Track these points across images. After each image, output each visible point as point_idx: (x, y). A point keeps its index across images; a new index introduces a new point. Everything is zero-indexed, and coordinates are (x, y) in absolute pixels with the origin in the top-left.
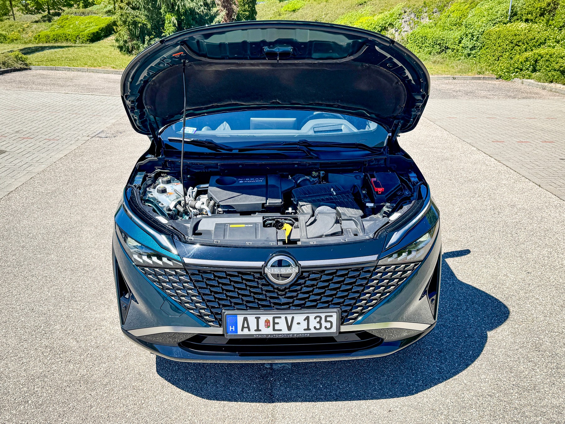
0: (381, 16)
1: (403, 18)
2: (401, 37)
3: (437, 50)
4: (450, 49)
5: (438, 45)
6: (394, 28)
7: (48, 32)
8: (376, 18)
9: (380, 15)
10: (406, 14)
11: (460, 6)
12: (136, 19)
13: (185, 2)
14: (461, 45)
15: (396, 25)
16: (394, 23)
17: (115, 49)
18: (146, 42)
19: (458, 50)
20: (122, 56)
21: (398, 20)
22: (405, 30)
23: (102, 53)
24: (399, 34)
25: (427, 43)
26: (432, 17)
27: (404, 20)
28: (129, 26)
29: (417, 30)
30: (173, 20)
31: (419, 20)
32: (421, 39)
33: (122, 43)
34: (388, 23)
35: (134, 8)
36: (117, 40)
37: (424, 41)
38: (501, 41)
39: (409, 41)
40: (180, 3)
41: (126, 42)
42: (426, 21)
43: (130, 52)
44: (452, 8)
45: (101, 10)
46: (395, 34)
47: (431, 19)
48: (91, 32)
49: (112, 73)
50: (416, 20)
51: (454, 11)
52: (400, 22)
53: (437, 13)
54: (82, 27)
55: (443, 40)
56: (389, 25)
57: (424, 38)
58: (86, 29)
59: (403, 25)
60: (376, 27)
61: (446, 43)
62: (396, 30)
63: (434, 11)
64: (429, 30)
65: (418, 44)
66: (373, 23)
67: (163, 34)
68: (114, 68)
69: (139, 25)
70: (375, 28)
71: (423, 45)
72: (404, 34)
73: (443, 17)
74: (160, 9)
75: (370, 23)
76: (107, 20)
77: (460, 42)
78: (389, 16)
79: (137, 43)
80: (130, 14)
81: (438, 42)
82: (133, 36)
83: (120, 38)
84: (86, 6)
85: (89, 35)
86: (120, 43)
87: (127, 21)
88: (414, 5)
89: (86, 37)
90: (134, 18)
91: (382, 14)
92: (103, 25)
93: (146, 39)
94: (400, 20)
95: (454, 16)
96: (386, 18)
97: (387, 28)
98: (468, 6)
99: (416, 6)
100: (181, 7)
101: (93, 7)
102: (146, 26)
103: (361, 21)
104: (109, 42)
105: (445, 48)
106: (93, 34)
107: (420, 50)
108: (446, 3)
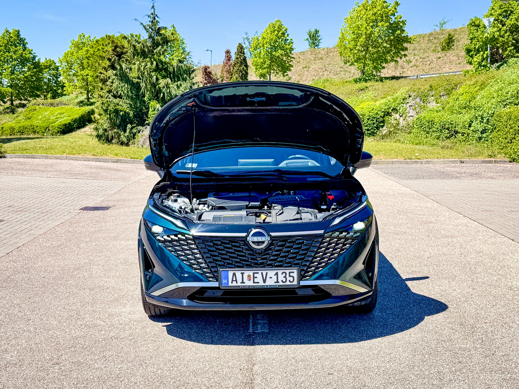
0: (383, 101)
1: (408, 103)
2: (406, 122)
3: (446, 135)
4: (459, 133)
5: (447, 129)
6: (398, 113)
7: (13, 124)
8: (378, 103)
9: (383, 99)
10: (411, 98)
11: (469, 89)
12: (117, 107)
13: (171, 90)
14: (471, 128)
15: (401, 110)
16: (398, 108)
17: (93, 138)
18: (128, 131)
19: (468, 134)
20: (100, 145)
21: (402, 105)
22: (410, 114)
23: (78, 143)
24: (404, 119)
25: (434, 128)
26: (440, 100)
27: (408, 105)
28: (110, 115)
29: (423, 114)
30: (157, 107)
31: (425, 104)
32: (428, 124)
33: (101, 132)
34: (392, 108)
35: (115, 97)
36: (96, 129)
37: (431, 126)
38: (512, 122)
39: (415, 126)
40: (166, 90)
41: (105, 130)
42: (433, 105)
43: (109, 142)
44: (460, 90)
45: (73, 101)
46: (399, 119)
47: (438, 103)
48: (62, 123)
49: (93, 160)
50: (422, 104)
51: (463, 94)
52: (405, 107)
53: (445, 97)
54: (52, 118)
55: (451, 124)
56: (392, 110)
57: (430, 123)
58: (57, 121)
59: (408, 110)
60: (379, 112)
61: (455, 127)
62: (401, 115)
63: (441, 94)
64: (436, 114)
65: (425, 129)
66: (375, 108)
67: (147, 122)
68: (94, 155)
69: (121, 114)
70: (377, 113)
71: (431, 130)
72: (410, 120)
73: (451, 100)
74: (144, 96)
75: (372, 108)
76: (81, 110)
77: (470, 126)
78: (392, 101)
79: (118, 132)
80: (111, 102)
81: (447, 126)
82: (113, 125)
83: (100, 127)
84: (54, 97)
85: (61, 127)
86: (99, 132)
87: (108, 110)
88: (419, 89)
89: (57, 129)
90: (115, 106)
91: (385, 99)
92: (77, 116)
93: (128, 128)
94: (405, 105)
95: (462, 100)
96: (389, 103)
97: (391, 113)
98: (478, 88)
99: (421, 90)
100: (166, 95)
101: (62, 98)
102: (128, 114)
103: (361, 106)
104: (82, 134)
105: (454, 132)
106: (65, 125)
107: (427, 135)
108: (454, 85)
